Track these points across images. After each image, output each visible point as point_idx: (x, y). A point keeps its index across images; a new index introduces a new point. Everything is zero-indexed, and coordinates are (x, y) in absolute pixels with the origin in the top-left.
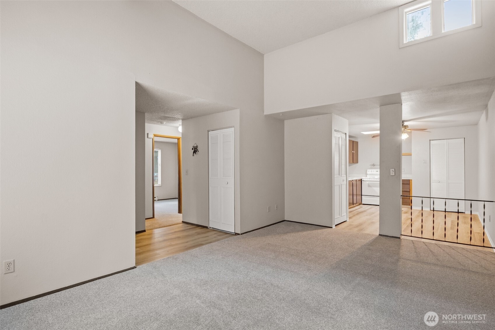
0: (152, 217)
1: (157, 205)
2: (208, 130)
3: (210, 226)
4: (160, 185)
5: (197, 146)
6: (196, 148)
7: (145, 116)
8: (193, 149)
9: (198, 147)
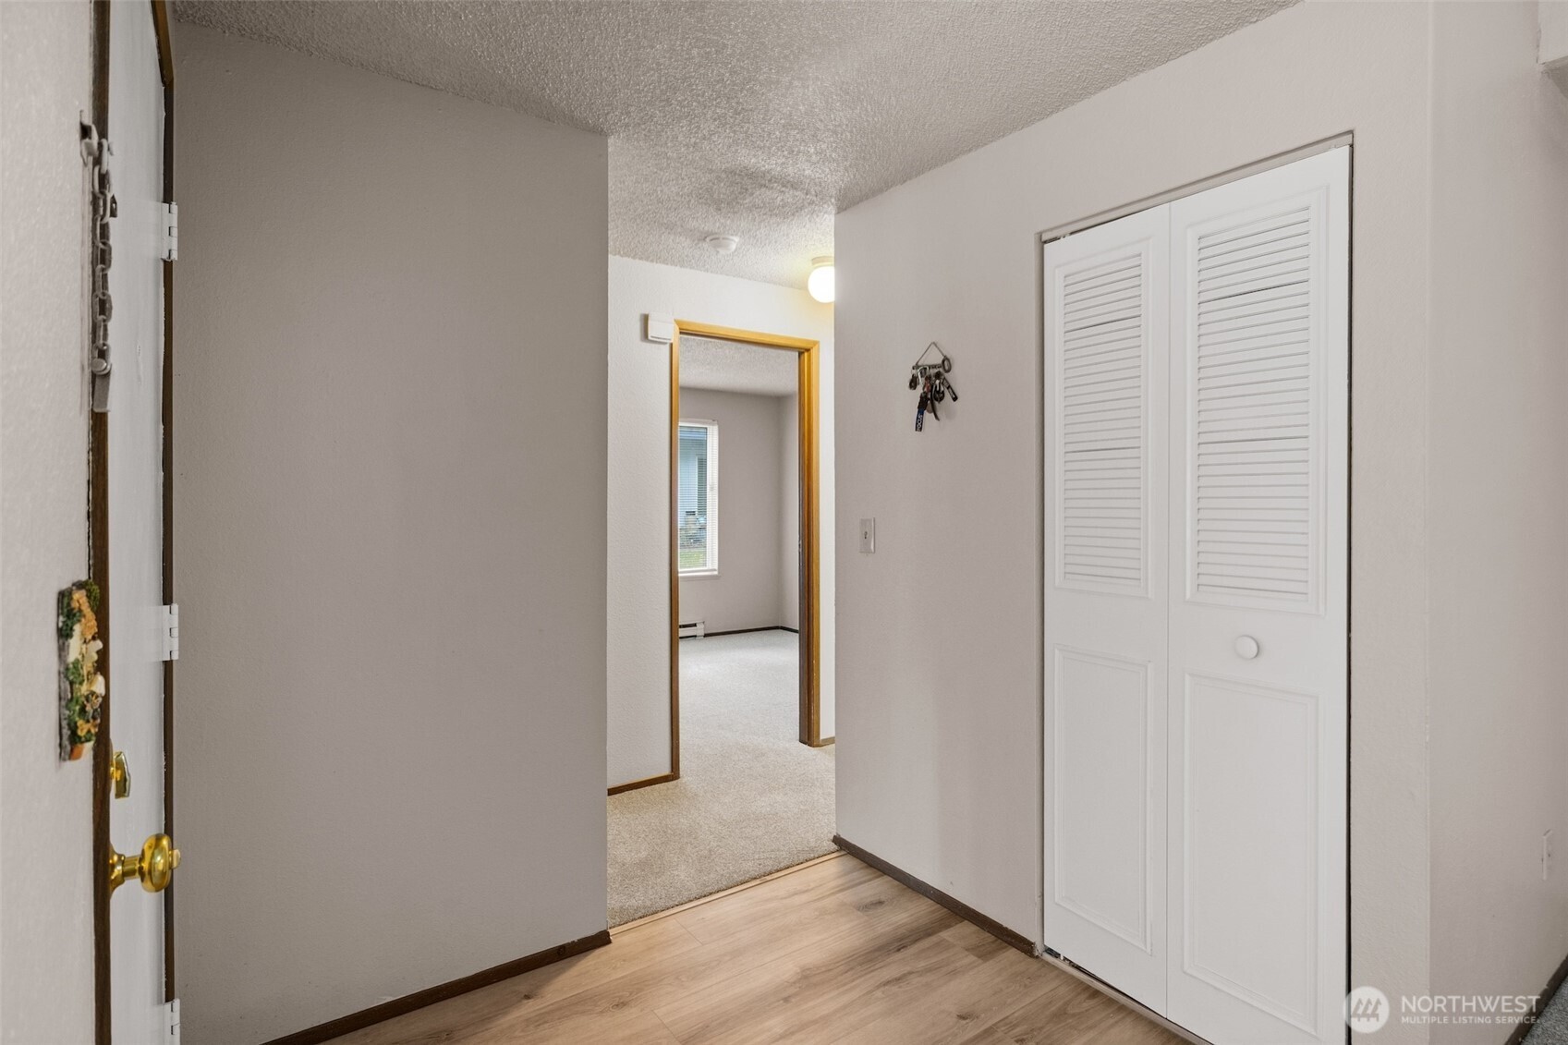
0: (666, 771)
1: (699, 665)
2: (1040, 235)
3: (1049, 944)
4: (716, 573)
5: (946, 359)
6: (938, 375)
7: (603, 155)
8: (913, 384)
9: (954, 369)
